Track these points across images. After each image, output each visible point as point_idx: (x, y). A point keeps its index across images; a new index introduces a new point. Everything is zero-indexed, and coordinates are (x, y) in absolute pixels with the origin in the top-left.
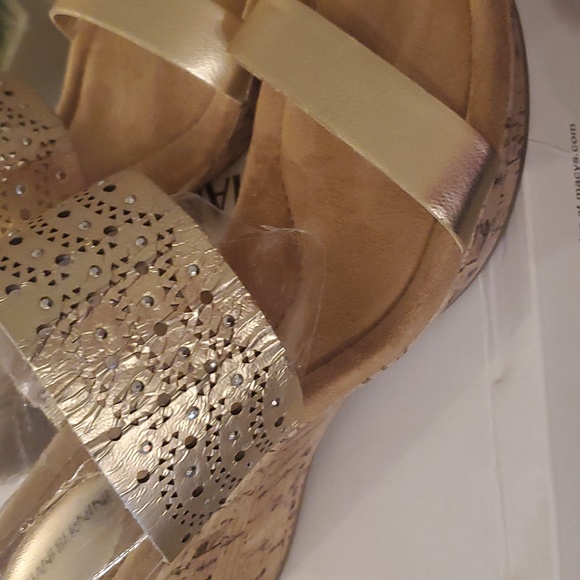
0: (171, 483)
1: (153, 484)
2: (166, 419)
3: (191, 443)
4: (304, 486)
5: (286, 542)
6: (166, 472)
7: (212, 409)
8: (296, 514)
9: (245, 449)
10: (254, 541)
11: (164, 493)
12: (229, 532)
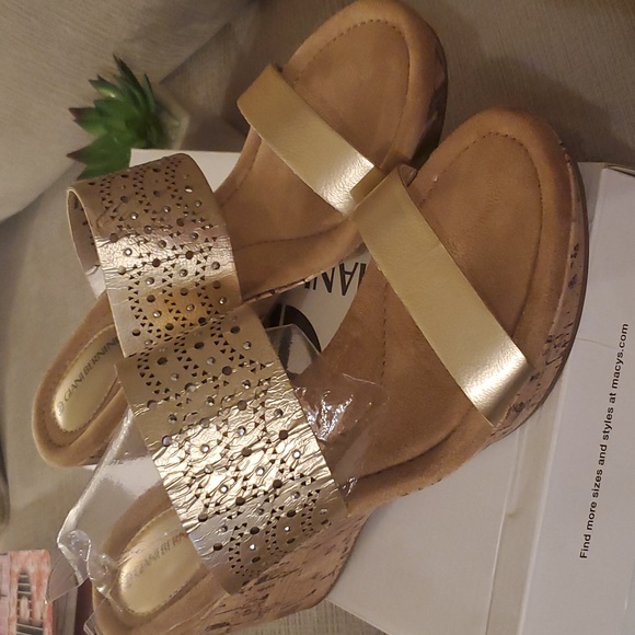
0: (238, 553)
1: (224, 552)
2: (239, 513)
3: (254, 531)
4: (356, 539)
5: (336, 573)
6: (235, 546)
7: (274, 511)
8: (348, 556)
9: (296, 537)
10: (307, 573)
11: (231, 559)
12: (286, 569)
